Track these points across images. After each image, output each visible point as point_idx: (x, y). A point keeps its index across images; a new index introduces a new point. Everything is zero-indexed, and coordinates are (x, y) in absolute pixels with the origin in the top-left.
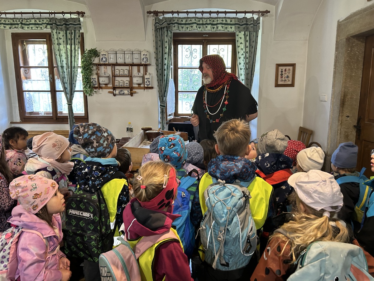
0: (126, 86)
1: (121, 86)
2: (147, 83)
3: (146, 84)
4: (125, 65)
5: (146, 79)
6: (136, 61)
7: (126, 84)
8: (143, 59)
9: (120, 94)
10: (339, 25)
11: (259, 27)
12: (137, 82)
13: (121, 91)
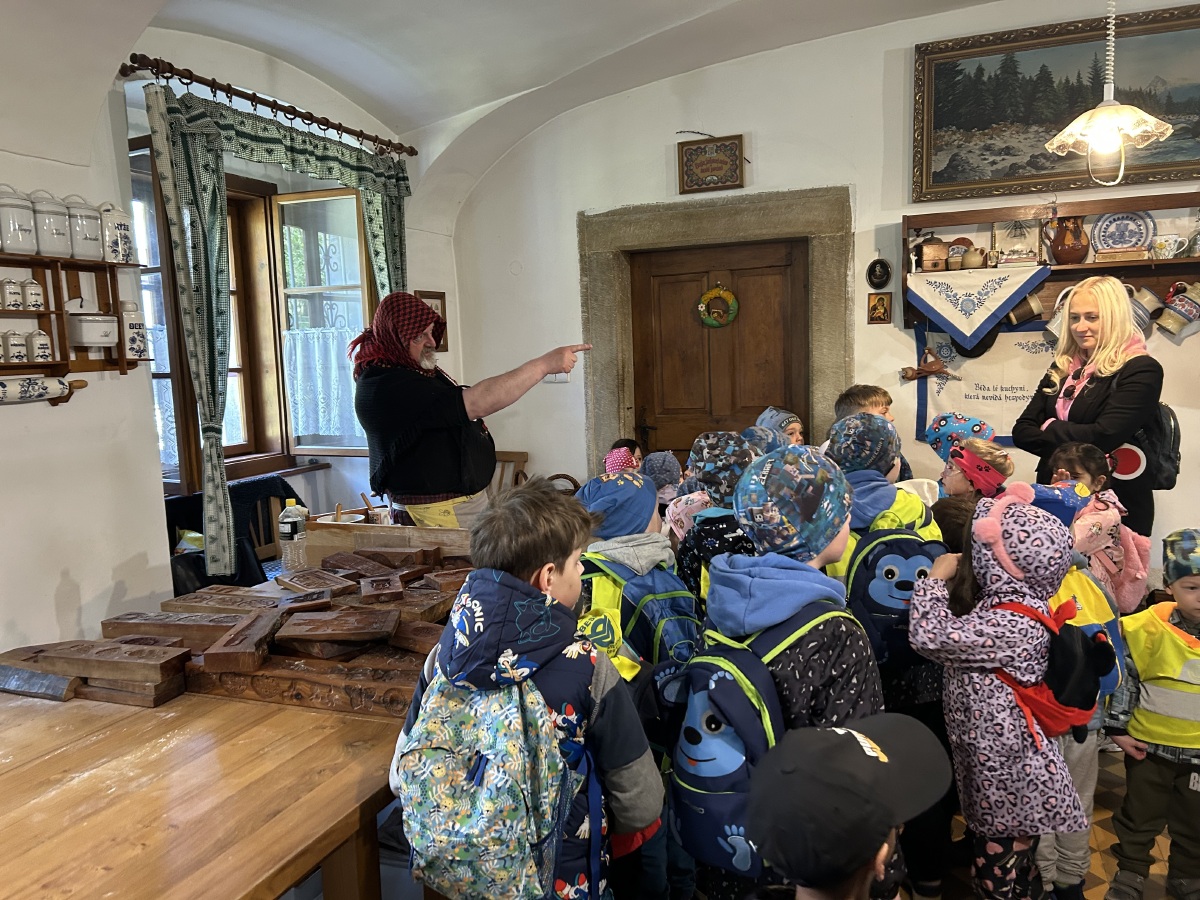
0: (40, 360)
1: (16, 361)
2: (138, 343)
3: (132, 349)
4: (37, 264)
5: (132, 326)
6: (85, 251)
7: (41, 352)
8: (116, 243)
9: (25, 399)
10: (585, 223)
11: (407, 188)
12: (106, 339)
13: (31, 382)
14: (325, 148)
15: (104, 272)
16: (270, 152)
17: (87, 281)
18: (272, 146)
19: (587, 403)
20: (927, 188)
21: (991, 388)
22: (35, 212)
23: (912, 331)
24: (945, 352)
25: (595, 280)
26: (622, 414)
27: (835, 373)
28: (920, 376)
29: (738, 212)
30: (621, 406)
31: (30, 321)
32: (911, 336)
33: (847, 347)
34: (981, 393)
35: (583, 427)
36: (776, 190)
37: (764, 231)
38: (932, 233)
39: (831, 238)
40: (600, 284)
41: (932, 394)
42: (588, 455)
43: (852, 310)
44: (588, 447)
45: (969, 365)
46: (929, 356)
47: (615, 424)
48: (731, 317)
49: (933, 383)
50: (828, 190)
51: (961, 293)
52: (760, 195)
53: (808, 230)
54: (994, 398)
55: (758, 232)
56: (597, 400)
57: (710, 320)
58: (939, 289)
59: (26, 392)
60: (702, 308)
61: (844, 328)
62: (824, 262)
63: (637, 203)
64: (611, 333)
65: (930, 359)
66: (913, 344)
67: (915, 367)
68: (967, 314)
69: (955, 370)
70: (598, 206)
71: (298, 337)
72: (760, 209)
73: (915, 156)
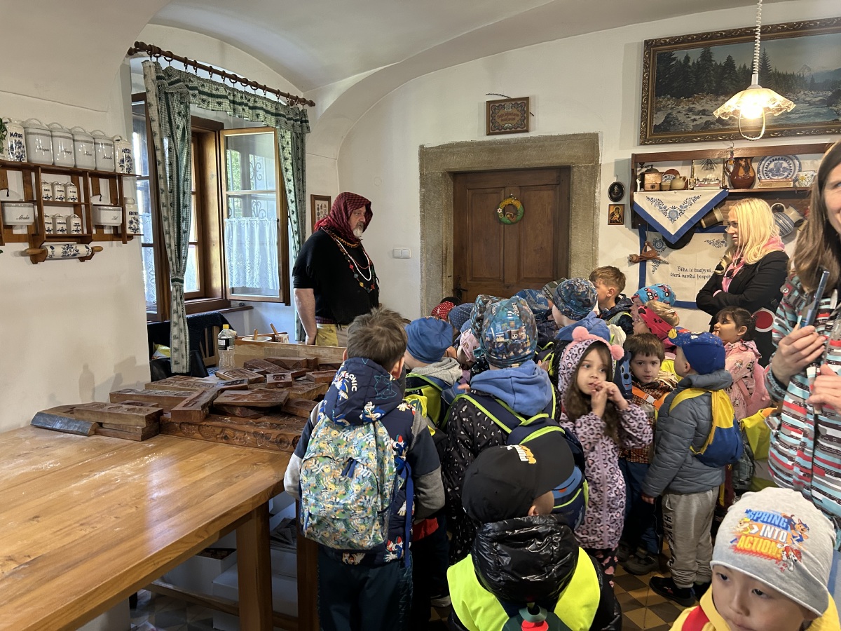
0: (75, 233)
1: (60, 233)
2: (134, 224)
3: (130, 228)
4: (74, 173)
5: (130, 213)
6: (104, 166)
7: (75, 228)
8: (123, 161)
9: (65, 257)
10: (424, 153)
11: (308, 128)
12: (115, 221)
13: (69, 247)
14: (255, 102)
15: (114, 178)
16: (220, 104)
17: (104, 184)
18: (221, 100)
19: (422, 272)
20: (650, 136)
21: (688, 270)
22: (74, 140)
23: (637, 230)
24: (659, 245)
25: (430, 191)
26: (444, 280)
27: (586, 257)
28: (642, 261)
29: (525, 148)
30: (444, 275)
31: (68, 208)
32: (636, 234)
33: (594, 240)
34: (682, 273)
35: (419, 288)
36: (550, 134)
37: (542, 162)
38: (652, 166)
39: (585, 167)
40: (433, 194)
41: (649, 273)
42: (422, 307)
43: (598, 215)
44: (422, 300)
45: (675, 255)
46: (648, 247)
47: (440, 286)
48: (519, 218)
49: (650, 265)
50: (584, 135)
51: (669, 206)
52: (539, 137)
53: (571, 161)
54: (691, 276)
55: (537, 162)
56: (428, 270)
57: (505, 219)
58: (654, 203)
59: (66, 252)
60: (500, 211)
61: (593, 227)
62: (580, 183)
63: (459, 140)
64: (439, 226)
65: (649, 249)
66: (638, 239)
67: (639, 255)
68: (673, 220)
69: (665, 257)
70: (433, 142)
71: (234, 223)
72: (540, 147)
73: (642, 114)
